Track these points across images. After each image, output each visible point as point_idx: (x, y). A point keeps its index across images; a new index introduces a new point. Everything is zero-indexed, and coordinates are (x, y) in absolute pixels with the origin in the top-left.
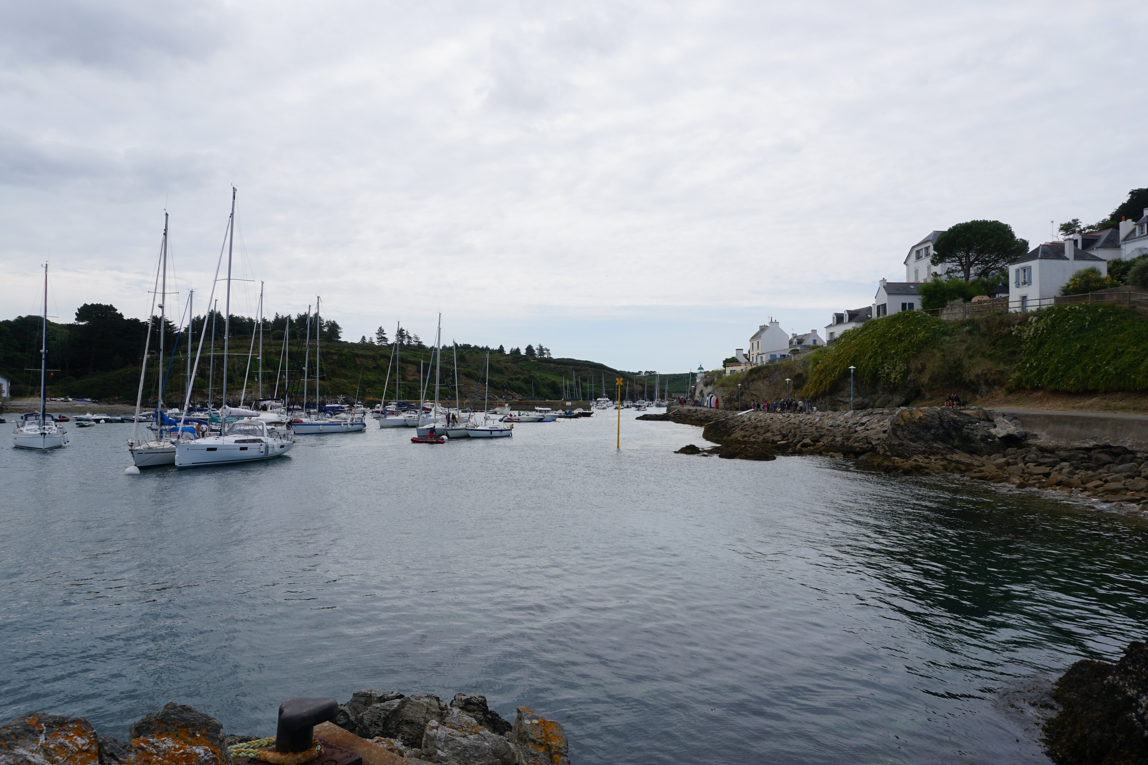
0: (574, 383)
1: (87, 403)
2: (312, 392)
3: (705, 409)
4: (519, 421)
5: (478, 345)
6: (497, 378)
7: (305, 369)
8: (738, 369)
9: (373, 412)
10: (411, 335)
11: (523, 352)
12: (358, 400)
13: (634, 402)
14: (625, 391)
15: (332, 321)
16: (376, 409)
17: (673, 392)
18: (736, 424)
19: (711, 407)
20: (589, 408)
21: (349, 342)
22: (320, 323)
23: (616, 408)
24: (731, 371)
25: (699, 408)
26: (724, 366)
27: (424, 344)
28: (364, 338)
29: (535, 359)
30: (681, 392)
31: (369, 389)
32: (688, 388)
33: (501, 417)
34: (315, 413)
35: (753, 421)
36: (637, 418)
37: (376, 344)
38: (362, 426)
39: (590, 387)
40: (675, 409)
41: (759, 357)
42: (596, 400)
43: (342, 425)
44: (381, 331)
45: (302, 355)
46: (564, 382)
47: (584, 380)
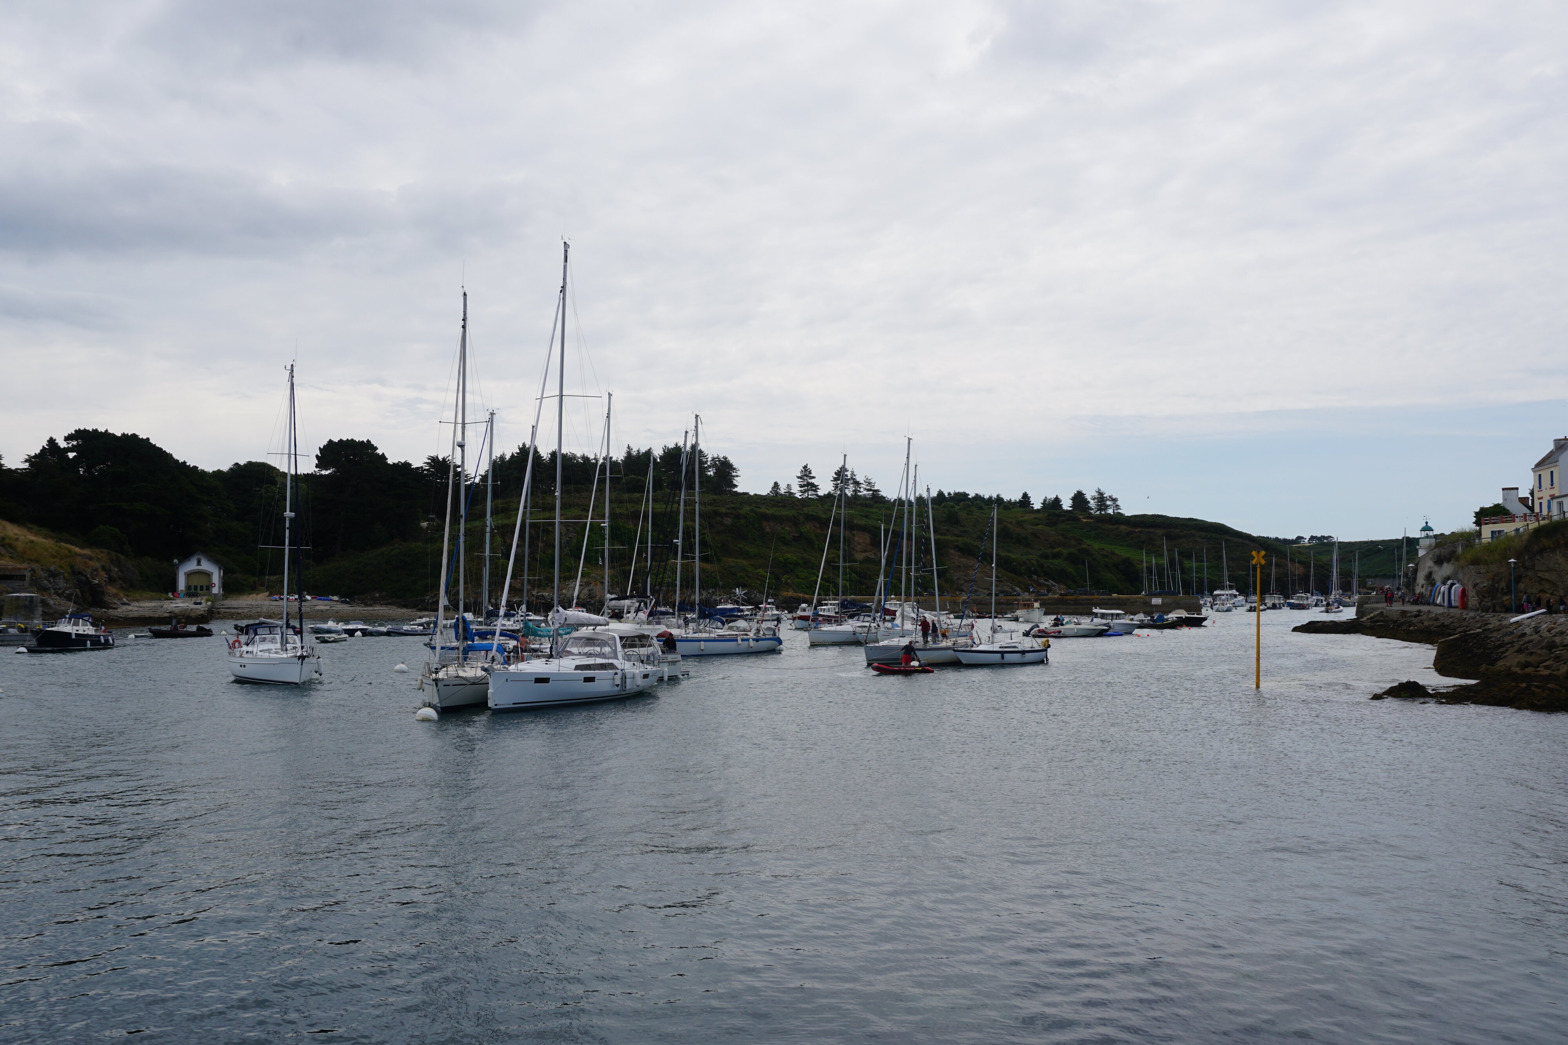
0: (1165, 561)
1: (333, 603)
2: (687, 583)
3: (1440, 610)
4: (1059, 636)
5: (981, 494)
6: (1016, 555)
7: (678, 542)
8: (1508, 528)
9: (794, 619)
10: (860, 478)
11: (1067, 504)
12: (767, 598)
13: (1287, 597)
14: (1269, 575)
15: (721, 456)
16: (799, 613)
17: (1369, 577)
18: (1507, 639)
19: (1450, 605)
20: (1198, 609)
21: (752, 493)
22: (700, 461)
23: (1251, 610)
24: (1492, 532)
25: (1424, 608)
26: (1478, 523)
27: (883, 493)
28: (776, 485)
29: (1090, 516)
30: (1386, 576)
31: (786, 576)
32: (1399, 569)
33: (1027, 627)
34: (693, 620)
35: (1546, 634)
36: (1296, 629)
37: (798, 495)
38: (776, 643)
39: (1200, 570)
40: (1374, 609)
41: (1554, 503)
42: (1211, 594)
43: (740, 642)
44: (806, 473)
45: (672, 518)
46: (1145, 560)
47: (1186, 555)
